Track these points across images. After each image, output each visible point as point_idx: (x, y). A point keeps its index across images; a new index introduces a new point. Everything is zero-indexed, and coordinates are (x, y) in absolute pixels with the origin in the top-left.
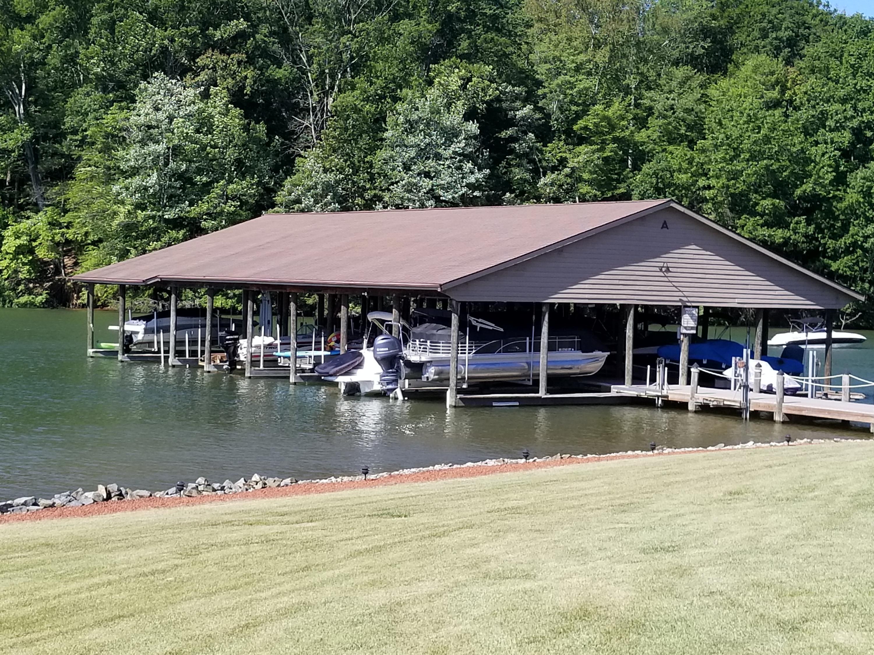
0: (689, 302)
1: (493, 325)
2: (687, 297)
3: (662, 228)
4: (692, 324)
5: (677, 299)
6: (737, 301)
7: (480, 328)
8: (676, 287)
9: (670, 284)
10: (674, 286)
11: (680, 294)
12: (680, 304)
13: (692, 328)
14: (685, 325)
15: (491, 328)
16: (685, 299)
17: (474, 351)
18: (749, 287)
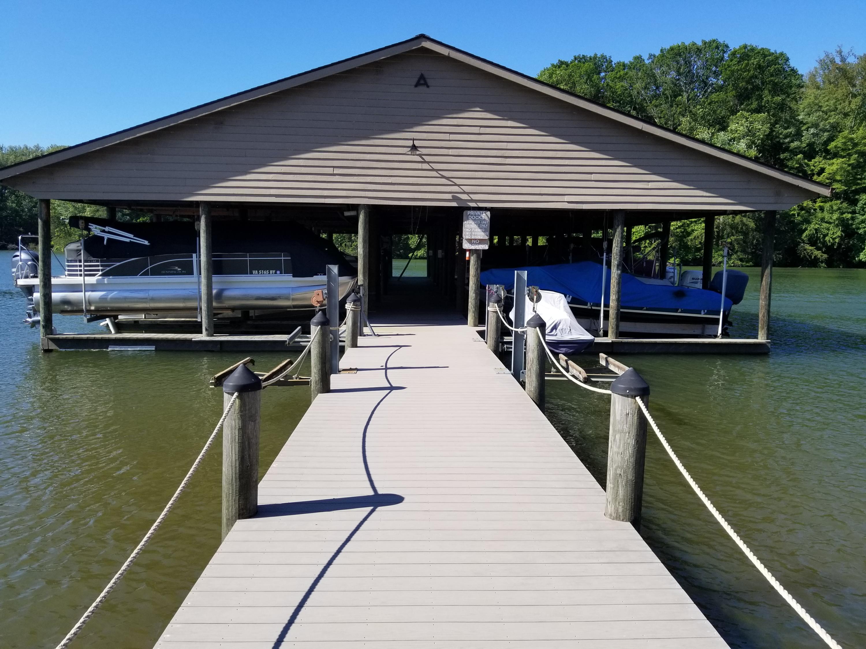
0: (472, 201)
1: (131, 236)
2: (468, 193)
3: (416, 86)
4: (481, 234)
5: (449, 196)
6: (567, 198)
7: (109, 239)
8: (447, 178)
9: (434, 174)
10: (443, 177)
11: (456, 189)
12: (454, 204)
13: (481, 242)
14: (467, 237)
15: (128, 240)
16: (464, 197)
17: (100, 273)
18: (593, 177)
